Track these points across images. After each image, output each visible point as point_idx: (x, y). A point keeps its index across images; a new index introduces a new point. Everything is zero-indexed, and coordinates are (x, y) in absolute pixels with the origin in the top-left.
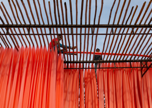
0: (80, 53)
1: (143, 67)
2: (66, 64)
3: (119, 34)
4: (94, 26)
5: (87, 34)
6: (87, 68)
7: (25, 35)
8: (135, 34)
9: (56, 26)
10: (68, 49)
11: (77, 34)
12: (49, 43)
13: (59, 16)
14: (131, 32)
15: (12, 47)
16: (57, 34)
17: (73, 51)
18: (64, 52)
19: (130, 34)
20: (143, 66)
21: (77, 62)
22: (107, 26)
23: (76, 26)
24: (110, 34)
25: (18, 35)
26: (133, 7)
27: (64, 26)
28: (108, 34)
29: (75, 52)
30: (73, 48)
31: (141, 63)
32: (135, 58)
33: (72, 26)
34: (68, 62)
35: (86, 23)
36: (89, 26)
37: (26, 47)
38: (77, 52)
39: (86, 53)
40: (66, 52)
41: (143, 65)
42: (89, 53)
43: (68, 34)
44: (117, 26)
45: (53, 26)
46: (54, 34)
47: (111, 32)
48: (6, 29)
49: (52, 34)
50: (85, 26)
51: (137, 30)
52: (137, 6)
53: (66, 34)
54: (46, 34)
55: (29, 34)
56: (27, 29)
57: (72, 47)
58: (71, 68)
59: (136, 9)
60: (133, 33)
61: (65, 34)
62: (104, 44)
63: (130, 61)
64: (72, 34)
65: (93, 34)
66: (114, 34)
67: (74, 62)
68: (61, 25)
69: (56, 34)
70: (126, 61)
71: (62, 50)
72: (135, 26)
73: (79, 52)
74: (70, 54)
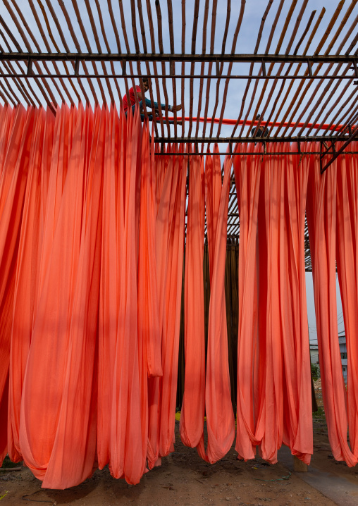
0: (191, 119)
1: (326, 152)
2: (160, 144)
3: (277, 78)
4: (223, 58)
5: (206, 77)
6: (205, 154)
7: (69, 77)
8: (313, 78)
9: (138, 58)
10: (163, 112)
11: (183, 77)
12: (123, 97)
13: (143, 34)
14: (306, 73)
15: (41, 106)
16: (140, 76)
17: (175, 115)
18: (156, 118)
19: (304, 78)
20: (324, 150)
21: (182, 141)
22: (252, 59)
23: (183, 58)
24: (258, 78)
25: (52, 77)
26: (314, 13)
27: (154, 58)
28: (254, 77)
29: (180, 119)
30: (175, 109)
31: (322, 143)
32: (309, 132)
33: (172, 58)
34: (163, 140)
35: (204, 50)
36: (211, 58)
37: (73, 105)
38: (183, 119)
39: (202, 120)
40: (159, 118)
41: (326, 147)
42: (209, 120)
43: (164, 77)
44: (276, 59)
45: (129, 58)
46: (132, 77)
47: (260, 73)
48: (25, 63)
49: (129, 77)
50: (203, 58)
51: (319, 68)
52: (324, 10)
53: (160, 77)
54: (115, 77)
55: (77, 76)
56: (73, 63)
57: (171, 108)
58: (169, 154)
59: (321, 17)
60: (309, 76)
61: (156, 77)
62: (244, 100)
63: (299, 139)
64: (173, 77)
65: (219, 76)
66: (268, 78)
67: (176, 140)
68: (147, 55)
69: (136, 77)
70: (290, 139)
71: (150, 114)
72: (316, 59)
73: (187, 119)
74: (168, 121)
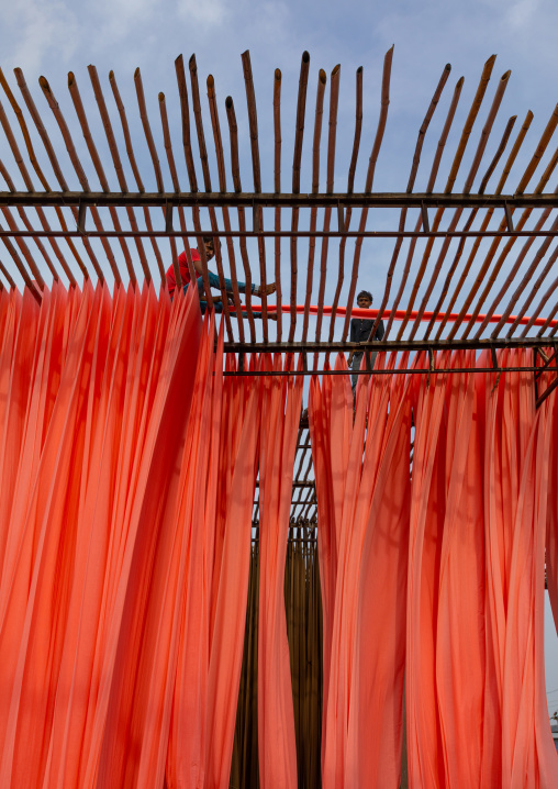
0: (293, 310)
1: (544, 368)
2: (237, 355)
3: (449, 235)
4: (350, 200)
5: (319, 234)
6: (321, 373)
7: (67, 235)
8: (514, 235)
9: (194, 200)
11: (278, 234)
12: (166, 269)
13: (204, 158)
14: (503, 227)
15: (13, 286)
16: (198, 234)
17: (264, 301)
19: (498, 235)
20: (541, 364)
21: (278, 349)
22: (404, 201)
23: (277, 201)
24: (415, 235)
25: (35, 235)
26: (512, 121)
27: (224, 201)
28: (408, 235)
29: (272, 308)
30: (264, 292)
31: (536, 350)
32: (512, 331)
33: (258, 201)
34: (242, 348)
35: (315, 186)
36: (329, 200)
37: (73, 284)
38: (279, 308)
39: (313, 310)
41: (543, 358)
42: (327, 311)
43: (243, 235)
44: (446, 201)
45: (178, 200)
46: (185, 235)
47: (418, 227)
49: (178, 234)
50: (313, 201)
51: (526, 216)
52: (530, 116)
53: (236, 234)
54: (152, 235)
55: (81, 233)
56: (74, 211)
57: (257, 289)
58: (252, 373)
59: (525, 128)
60: (509, 231)
61: (229, 234)
62: (390, 275)
63: (492, 345)
64: (260, 234)
65: (343, 233)
66: (432, 235)
67: (266, 348)
68: (211, 196)
69: (191, 234)
70: (476, 344)
72: (519, 200)
73: (286, 309)
